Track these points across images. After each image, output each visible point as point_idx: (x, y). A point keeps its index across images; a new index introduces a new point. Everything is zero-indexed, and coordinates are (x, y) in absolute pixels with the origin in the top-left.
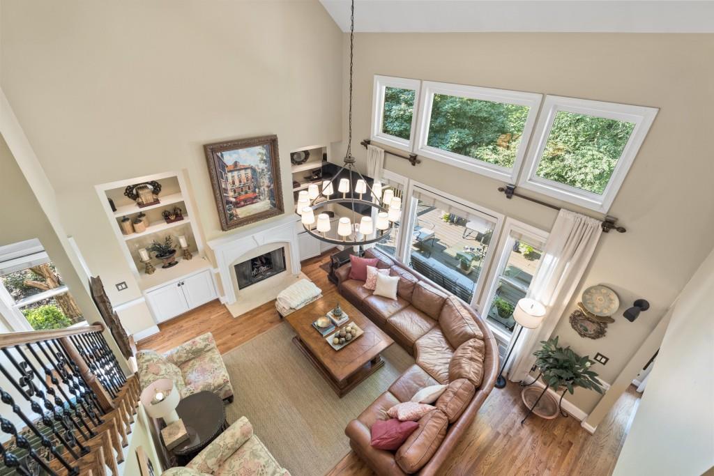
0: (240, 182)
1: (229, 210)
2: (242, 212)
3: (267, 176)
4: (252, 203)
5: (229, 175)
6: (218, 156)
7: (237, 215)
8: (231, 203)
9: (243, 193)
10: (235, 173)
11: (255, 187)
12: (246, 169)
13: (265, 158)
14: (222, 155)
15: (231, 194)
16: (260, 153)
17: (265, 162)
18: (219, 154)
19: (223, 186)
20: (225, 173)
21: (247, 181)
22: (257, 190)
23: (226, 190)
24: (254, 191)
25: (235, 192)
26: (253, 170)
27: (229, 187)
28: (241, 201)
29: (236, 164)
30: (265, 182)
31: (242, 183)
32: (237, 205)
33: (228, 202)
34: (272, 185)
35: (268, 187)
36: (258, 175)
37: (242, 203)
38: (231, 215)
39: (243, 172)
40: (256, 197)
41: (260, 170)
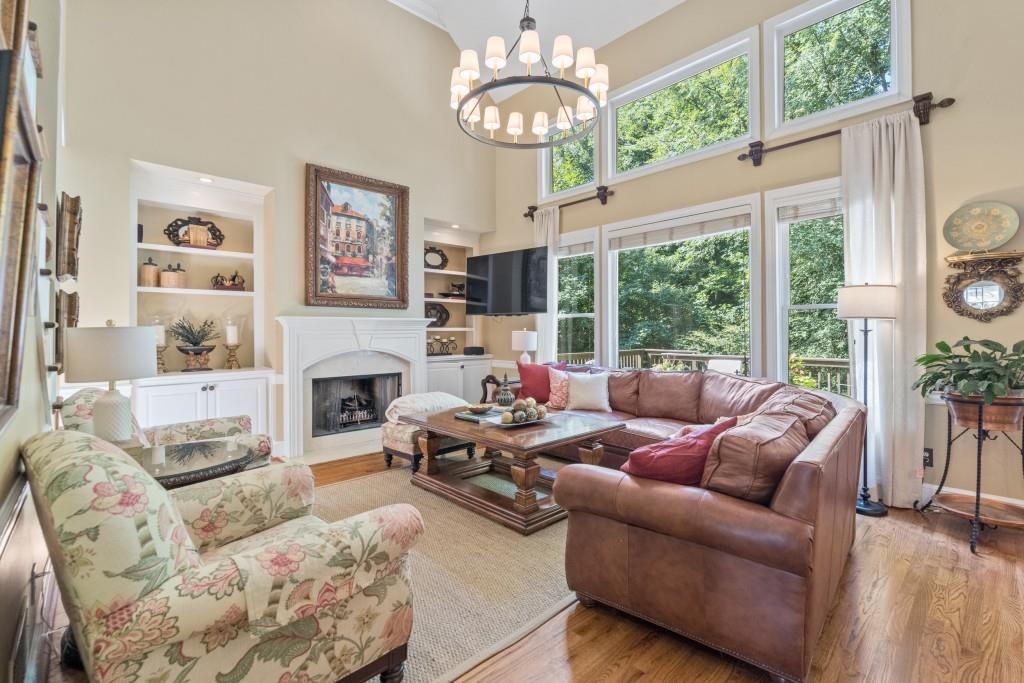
0: (348, 235)
1: (323, 273)
2: (343, 285)
3: (388, 242)
4: (361, 276)
5: (334, 219)
6: (323, 187)
7: (333, 287)
8: (329, 262)
9: (349, 254)
10: (343, 220)
11: (369, 252)
12: (359, 219)
13: (388, 214)
14: (329, 187)
15: (331, 248)
16: (382, 204)
17: (388, 219)
18: (325, 184)
19: (322, 232)
20: (328, 214)
21: (359, 237)
22: (371, 257)
23: (325, 240)
24: (367, 259)
25: (337, 247)
26: (370, 226)
27: (330, 237)
28: (344, 265)
29: (346, 206)
30: (384, 248)
31: (350, 239)
32: (337, 269)
33: (324, 261)
34: (394, 258)
35: (389, 259)
36: (376, 235)
37: (346, 270)
38: (325, 283)
39: (354, 222)
40: (367, 268)
41: (380, 230)
